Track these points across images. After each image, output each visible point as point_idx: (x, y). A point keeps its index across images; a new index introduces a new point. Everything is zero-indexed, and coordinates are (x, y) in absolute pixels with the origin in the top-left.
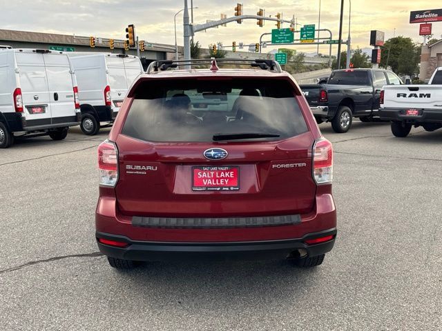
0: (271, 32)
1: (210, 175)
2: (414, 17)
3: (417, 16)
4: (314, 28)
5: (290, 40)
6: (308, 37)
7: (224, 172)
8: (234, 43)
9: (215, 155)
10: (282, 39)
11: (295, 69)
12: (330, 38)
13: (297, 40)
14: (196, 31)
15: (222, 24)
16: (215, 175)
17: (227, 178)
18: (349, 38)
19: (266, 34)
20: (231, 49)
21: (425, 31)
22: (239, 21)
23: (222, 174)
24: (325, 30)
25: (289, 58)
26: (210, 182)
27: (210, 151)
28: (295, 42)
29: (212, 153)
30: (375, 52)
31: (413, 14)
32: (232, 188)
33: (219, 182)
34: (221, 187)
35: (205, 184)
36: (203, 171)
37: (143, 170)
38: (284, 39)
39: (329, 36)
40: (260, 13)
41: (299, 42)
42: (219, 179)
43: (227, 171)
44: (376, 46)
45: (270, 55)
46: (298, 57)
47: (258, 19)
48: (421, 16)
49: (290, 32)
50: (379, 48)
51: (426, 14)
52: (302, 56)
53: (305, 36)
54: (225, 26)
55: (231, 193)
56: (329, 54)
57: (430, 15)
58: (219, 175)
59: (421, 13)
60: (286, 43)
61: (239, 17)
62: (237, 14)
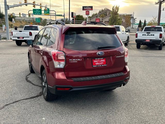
0: (33, 10)
1: (98, 61)
2: (84, 8)
3: (85, 8)
4: (49, 9)
5: (40, 13)
6: (47, 13)
7: (102, 60)
8: (20, 13)
9: (100, 54)
10: (37, 13)
11: (44, 24)
12: (55, 14)
13: (43, 14)
14: (10, 8)
15: (20, 6)
16: (99, 61)
17: (103, 62)
18: (64, 14)
19: (31, 10)
20: (19, 16)
21: (87, 14)
22: (26, 5)
23: (101, 61)
24: (53, 11)
25: (41, 20)
26: (98, 64)
27: (99, 53)
28: (42, 14)
29: (100, 53)
30: (73, 20)
31: (83, 7)
32: (105, 65)
33: (101, 63)
34: (102, 65)
35: (96, 64)
36: (95, 60)
37: (76, 61)
38: (38, 13)
39: (55, 13)
40: (34, 3)
41: (44, 14)
42: (100, 62)
43: (103, 59)
44: (73, 18)
45: (34, 19)
46: (44, 20)
47: (33, 5)
48: (86, 8)
49: (40, 10)
50: (74, 18)
51: (88, 7)
52: (46, 20)
53: (46, 12)
54: (21, 6)
55: (105, 67)
56: (55, 20)
57: (89, 8)
58: (100, 61)
59: (86, 7)
60: (39, 14)
61: (26, 4)
62: (25, 2)
